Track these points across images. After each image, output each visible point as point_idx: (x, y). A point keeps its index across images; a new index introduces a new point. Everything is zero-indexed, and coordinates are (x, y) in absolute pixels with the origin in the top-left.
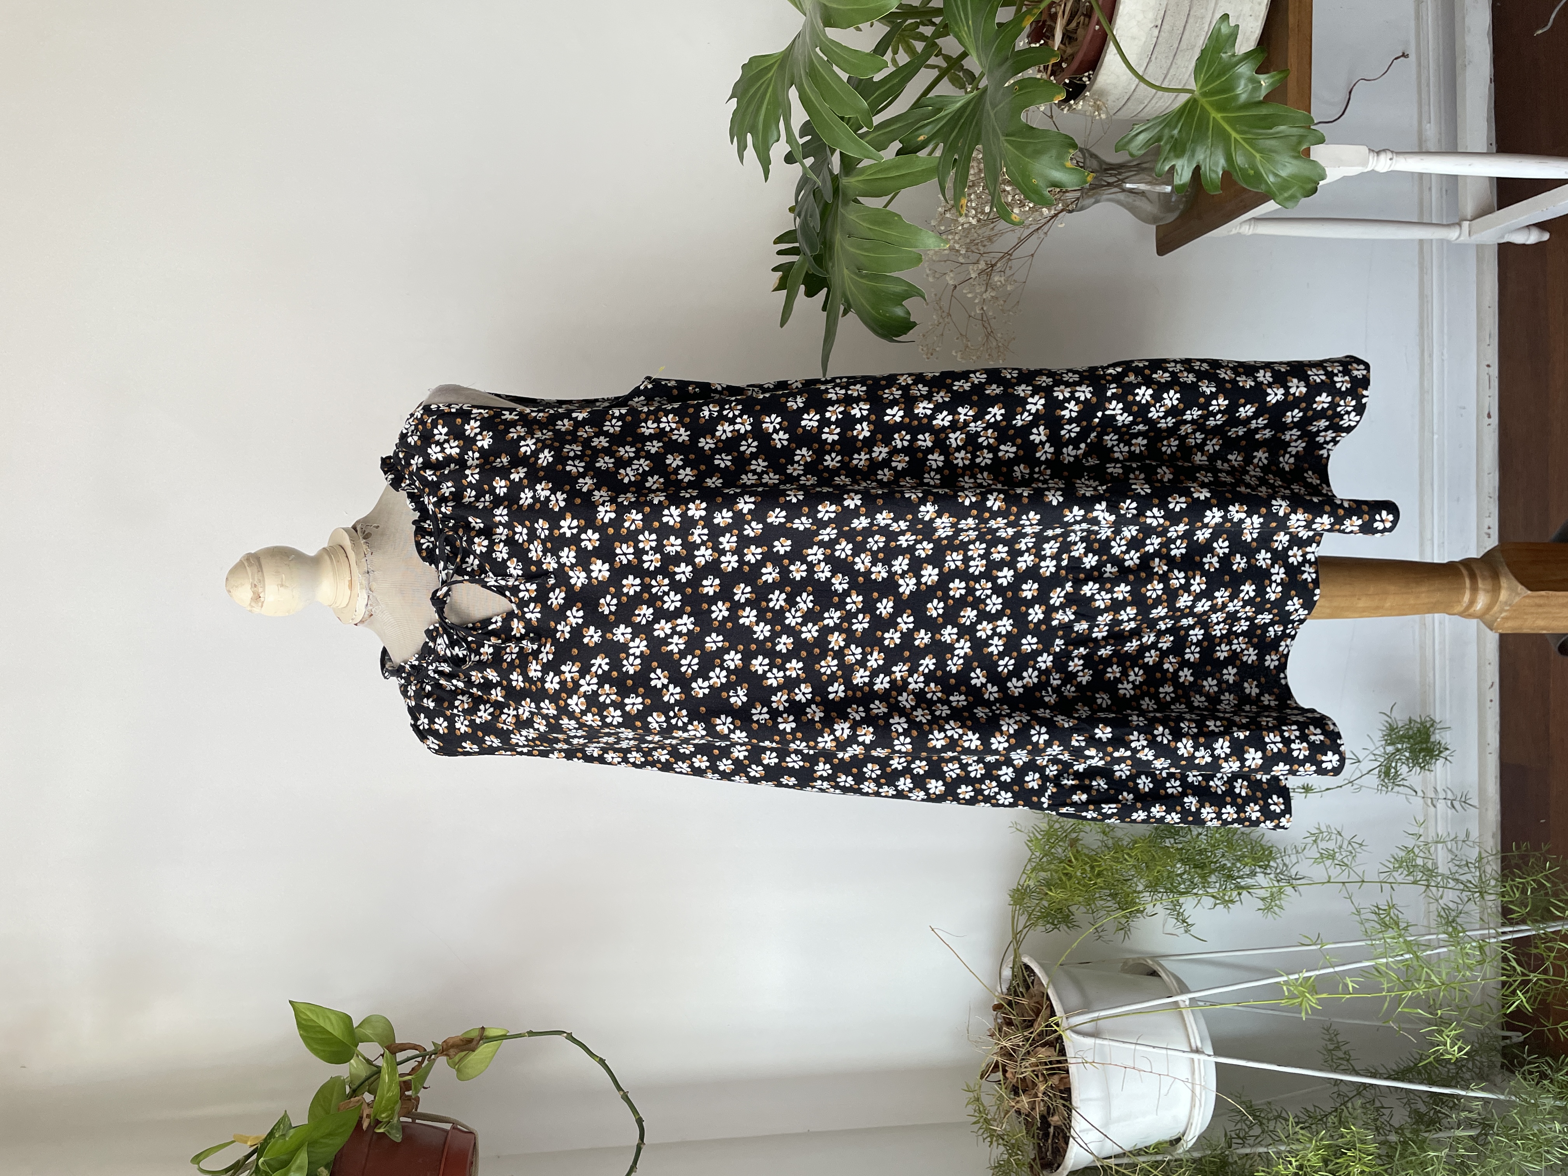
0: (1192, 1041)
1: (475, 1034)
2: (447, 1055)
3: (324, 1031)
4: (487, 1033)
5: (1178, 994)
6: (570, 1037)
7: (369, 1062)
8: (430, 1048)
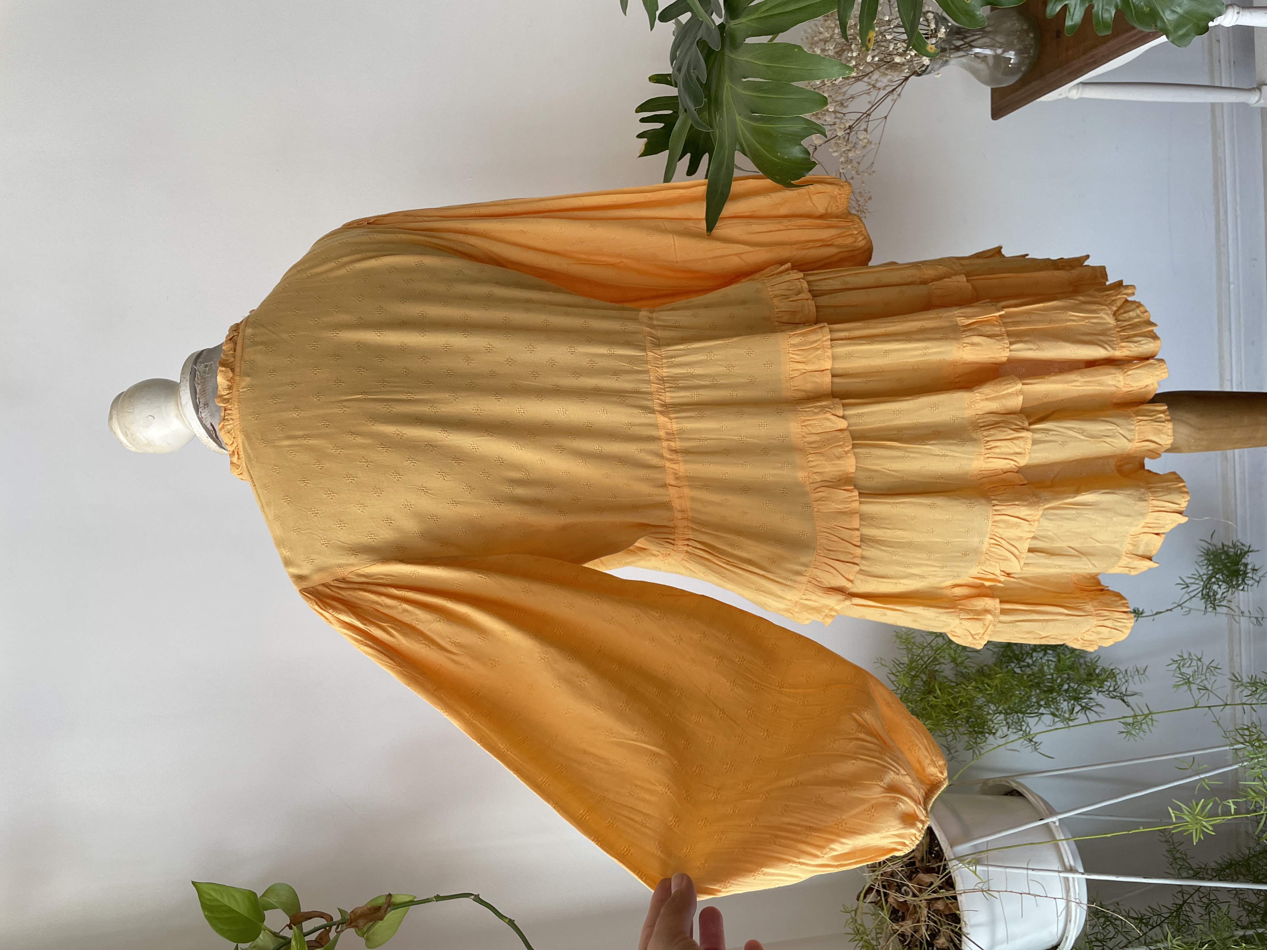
0: (1066, 860)
1: (382, 901)
2: (356, 927)
3: (230, 910)
4: (393, 900)
5: (1048, 817)
6: (477, 899)
7: (275, 935)
8: (337, 917)
